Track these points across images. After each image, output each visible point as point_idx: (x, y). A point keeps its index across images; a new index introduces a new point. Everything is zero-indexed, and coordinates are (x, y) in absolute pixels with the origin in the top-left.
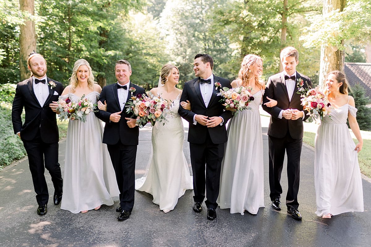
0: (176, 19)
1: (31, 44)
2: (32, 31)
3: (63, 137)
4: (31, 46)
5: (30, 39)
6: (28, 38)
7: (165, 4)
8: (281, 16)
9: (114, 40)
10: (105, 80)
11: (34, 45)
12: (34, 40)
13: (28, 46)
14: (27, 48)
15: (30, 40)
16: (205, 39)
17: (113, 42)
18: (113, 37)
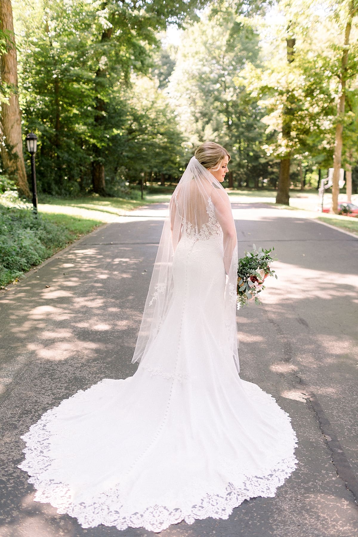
0: (192, 85)
1: (14, 123)
2: (15, 106)
3: (75, 239)
4: (15, 125)
5: (14, 116)
6: (10, 115)
7: (174, 65)
8: (338, 79)
9: (114, 115)
10: (103, 168)
11: (18, 124)
12: (18, 116)
13: (11, 124)
14: (10, 128)
15: (13, 118)
16: (227, 111)
17: (112, 118)
18: (112, 111)
